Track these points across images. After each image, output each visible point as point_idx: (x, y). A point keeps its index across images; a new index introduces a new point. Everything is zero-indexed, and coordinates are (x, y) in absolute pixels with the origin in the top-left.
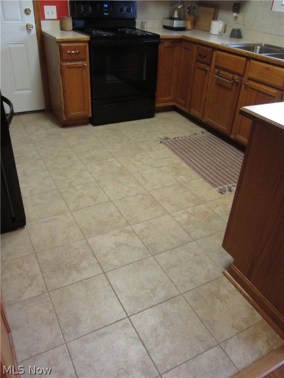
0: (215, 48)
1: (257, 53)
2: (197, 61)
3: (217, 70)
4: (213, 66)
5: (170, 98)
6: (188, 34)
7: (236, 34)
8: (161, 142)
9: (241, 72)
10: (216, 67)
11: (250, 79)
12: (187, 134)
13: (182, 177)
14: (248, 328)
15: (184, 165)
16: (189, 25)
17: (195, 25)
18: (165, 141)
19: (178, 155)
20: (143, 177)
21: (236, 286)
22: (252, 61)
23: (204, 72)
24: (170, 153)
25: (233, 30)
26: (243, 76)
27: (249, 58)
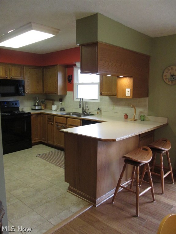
0: (54, 115)
1: (71, 116)
2: (48, 121)
3: (56, 124)
4: (54, 122)
5: (38, 138)
6: (43, 111)
7: (63, 110)
8: (36, 156)
9: (65, 123)
10: (56, 122)
11: (69, 125)
12: (48, 152)
13: (47, 167)
14: (77, 203)
15: (48, 162)
16: (43, 108)
17: (45, 107)
18: (38, 155)
19: (45, 160)
20: (30, 169)
21: (72, 194)
22: (68, 118)
23: (51, 125)
24: (41, 159)
25: (61, 108)
26: (66, 124)
27: (67, 118)
